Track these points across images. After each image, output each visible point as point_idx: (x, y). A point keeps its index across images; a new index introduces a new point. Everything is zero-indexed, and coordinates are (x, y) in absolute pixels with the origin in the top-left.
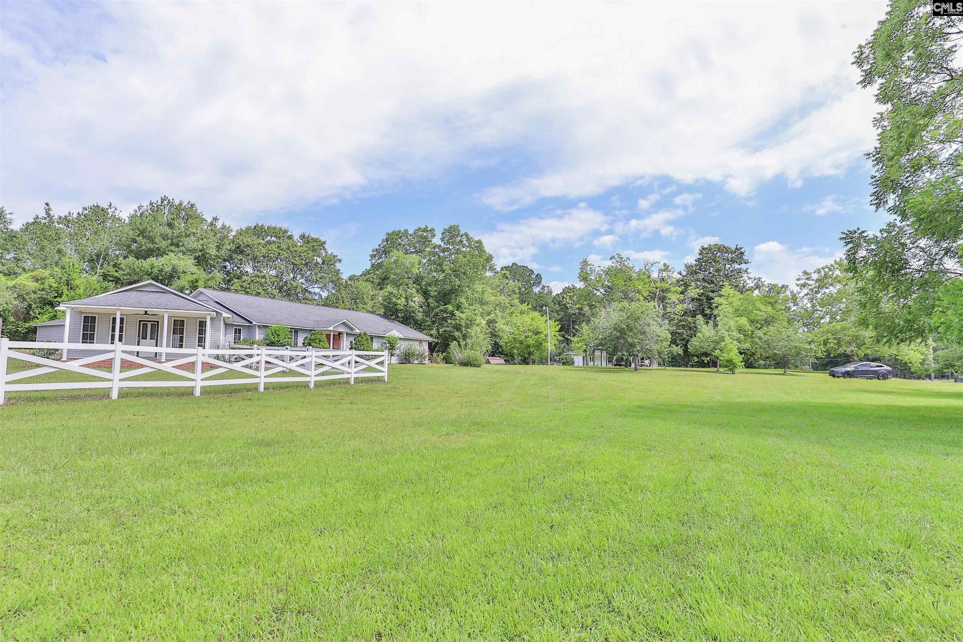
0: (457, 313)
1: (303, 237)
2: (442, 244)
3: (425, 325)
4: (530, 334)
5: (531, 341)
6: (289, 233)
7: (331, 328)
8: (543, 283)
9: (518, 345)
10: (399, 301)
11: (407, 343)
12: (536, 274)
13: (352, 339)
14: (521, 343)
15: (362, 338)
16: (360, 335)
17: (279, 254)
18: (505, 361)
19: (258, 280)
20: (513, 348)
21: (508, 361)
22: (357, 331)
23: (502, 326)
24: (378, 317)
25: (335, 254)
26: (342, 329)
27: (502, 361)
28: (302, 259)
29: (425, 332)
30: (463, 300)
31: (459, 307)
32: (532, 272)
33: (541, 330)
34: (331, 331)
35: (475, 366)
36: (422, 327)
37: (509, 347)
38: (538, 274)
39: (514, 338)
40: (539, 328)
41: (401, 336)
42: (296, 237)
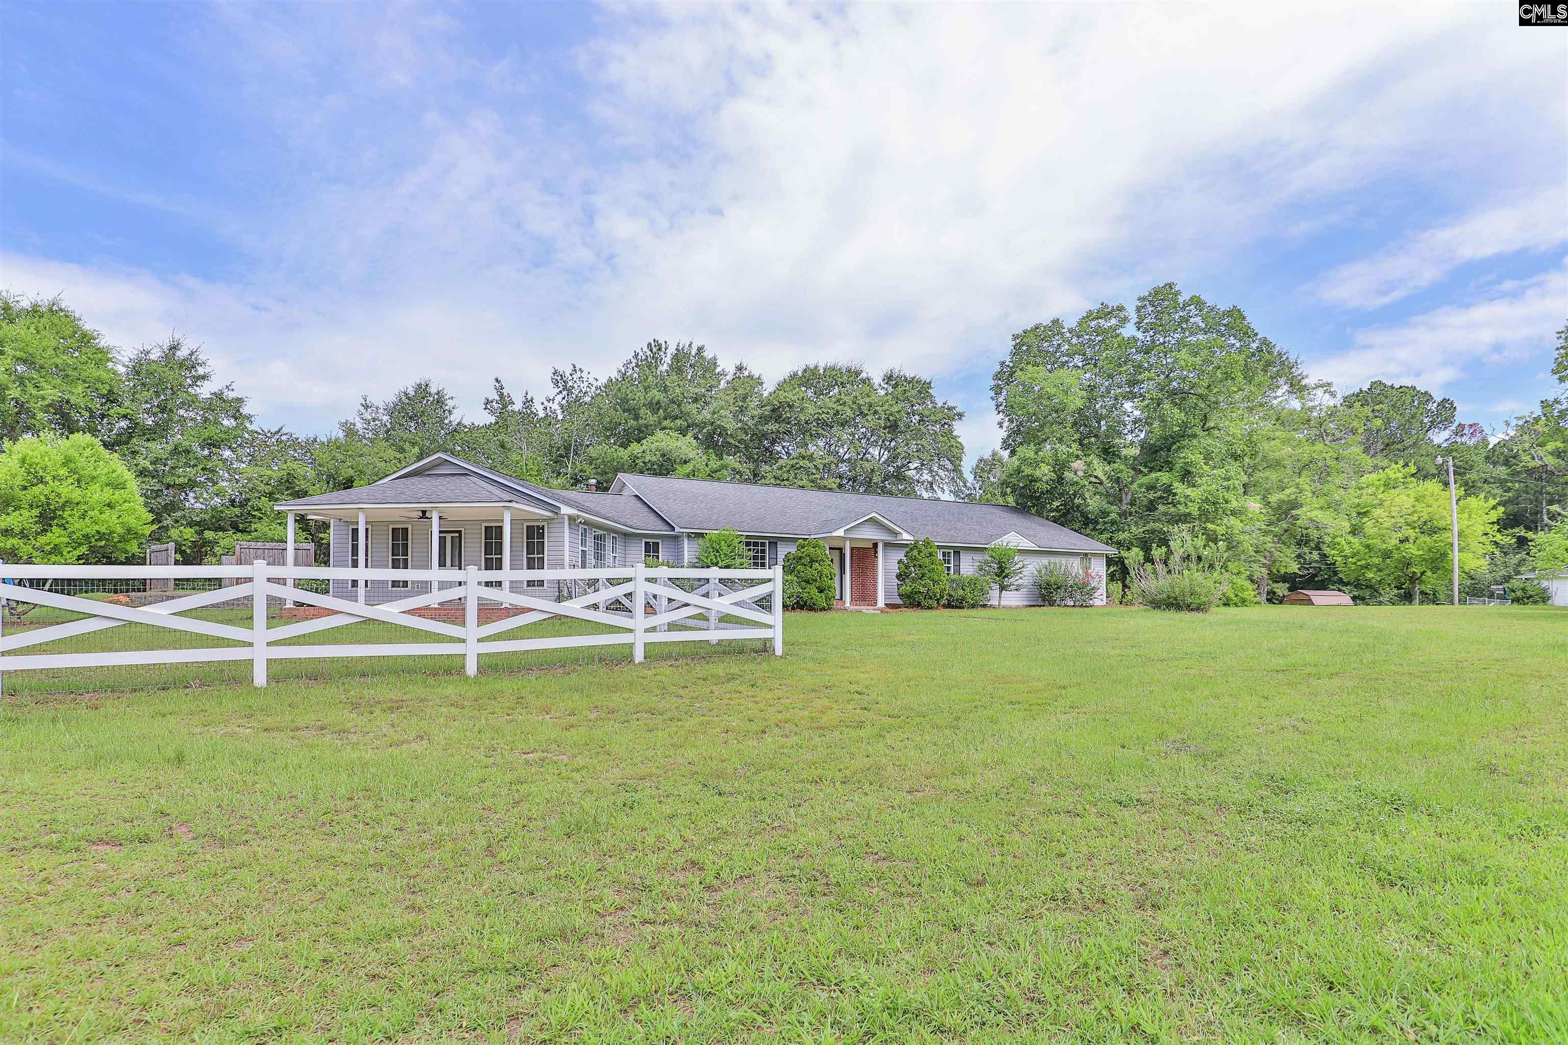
0: (1179, 488)
1: (889, 378)
2: (1140, 335)
3: (1105, 523)
4: (1411, 533)
5: (1412, 550)
6: (864, 375)
7: (840, 533)
8: (1459, 419)
9: (1376, 561)
10: (1038, 473)
11: (1045, 561)
12: (1439, 399)
13: (901, 555)
14: (1387, 555)
15: (920, 552)
16: (915, 546)
17: (838, 412)
18: (1354, 598)
19: (801, 463)
20: (1362, 567)
21: (1363, 599)
22: (906, 536)
23: (1318, 515)
24: (998, 512)
25: (950, 404)
26: (870, 534)
27: (1346, 599)
28: (879, 419)
29: (1104, 536)
30: (1196, 457)
31: (1186, 475)
32: (1427, 395)
33: (1442, 524)
34: (844, 539)
35: (1189, 608)
36: (1099, 527)
37: (1353, 567)
38: (1445, 400)
39: (1368, 546)
40: (1437, 517)
41: (1031, 546)
42: (877, 380)
